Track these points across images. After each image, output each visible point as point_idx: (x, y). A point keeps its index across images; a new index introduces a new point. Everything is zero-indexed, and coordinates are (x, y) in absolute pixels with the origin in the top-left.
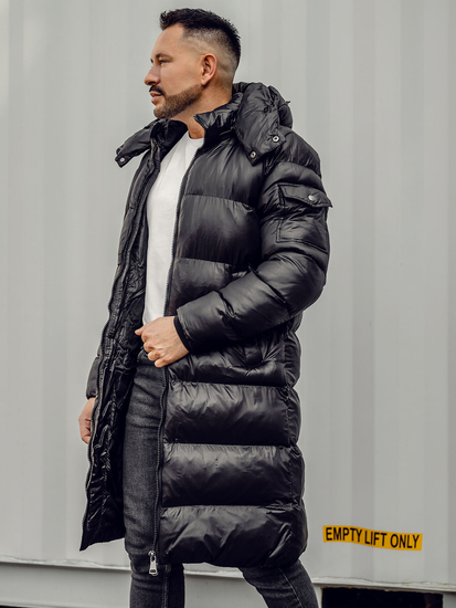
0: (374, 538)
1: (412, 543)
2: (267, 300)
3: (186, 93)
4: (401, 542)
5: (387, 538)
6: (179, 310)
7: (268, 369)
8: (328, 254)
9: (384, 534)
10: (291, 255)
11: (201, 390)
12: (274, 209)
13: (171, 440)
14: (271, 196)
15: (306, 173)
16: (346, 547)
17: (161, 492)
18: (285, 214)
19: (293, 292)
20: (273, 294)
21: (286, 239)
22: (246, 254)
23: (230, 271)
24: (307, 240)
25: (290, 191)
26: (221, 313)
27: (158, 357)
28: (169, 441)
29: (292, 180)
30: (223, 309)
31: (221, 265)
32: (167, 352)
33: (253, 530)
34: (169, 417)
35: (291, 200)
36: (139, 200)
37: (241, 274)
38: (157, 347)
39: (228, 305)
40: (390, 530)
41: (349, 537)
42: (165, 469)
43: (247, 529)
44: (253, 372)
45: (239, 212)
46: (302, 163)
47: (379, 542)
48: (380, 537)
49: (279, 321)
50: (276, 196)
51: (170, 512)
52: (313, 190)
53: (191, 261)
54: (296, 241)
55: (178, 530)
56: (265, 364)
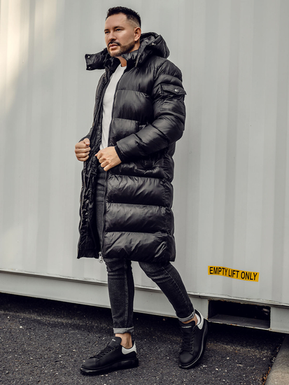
0: (233, 273)
1: (253, 277)
2: (157, 136)
3: (130, 44)
4: (247, 276)
5: (240, 274)
6: (117, 143)
7: (155, 171)
8: (185, 116)
9: (238, 271)
10: (168, 116)
11: (124, 179)
12: (159, 96)
13: (110, 201)
14: (157, 89)
15: (173, 79)
16: (220, 278)
17: (105, 225)
18: (164, 98)
19: (169, 133)
20: (161, 134)
21: (165, 109)
22: (146, 117)
23: (138, 124)
24: (174, 109)
25: (166, 88)
26: (137, 142)
27: (107, 163)
28: (109, 202)
29: (167, 82)
30: (138, 141)
31: (133, 121)
32: (112, 161)
33: (147, 244)
34: (109, 191)
35: (166, 91)
36: (101, 95)
37: (144, 126)
38: (107, 159)
39: (140, 139)
40: (241, 270)
41: (221, 273)
42: (107, 215)
43: (144, 243)
44: (148, 171)
45: (142, 97)
46: (172, 75)
47: (235, 276)
48: (236, 273)
49: (164, 147)
50: (160, 90)
51: (109, 234)
52: (177, 87)
53: (120, 119)
54: (169, 110)
55: (112, 242)
56: (155, 168)
